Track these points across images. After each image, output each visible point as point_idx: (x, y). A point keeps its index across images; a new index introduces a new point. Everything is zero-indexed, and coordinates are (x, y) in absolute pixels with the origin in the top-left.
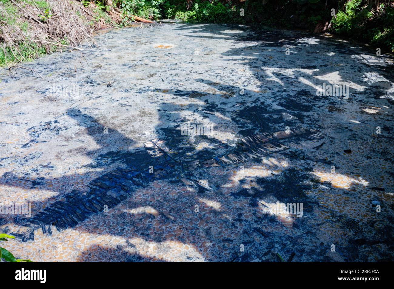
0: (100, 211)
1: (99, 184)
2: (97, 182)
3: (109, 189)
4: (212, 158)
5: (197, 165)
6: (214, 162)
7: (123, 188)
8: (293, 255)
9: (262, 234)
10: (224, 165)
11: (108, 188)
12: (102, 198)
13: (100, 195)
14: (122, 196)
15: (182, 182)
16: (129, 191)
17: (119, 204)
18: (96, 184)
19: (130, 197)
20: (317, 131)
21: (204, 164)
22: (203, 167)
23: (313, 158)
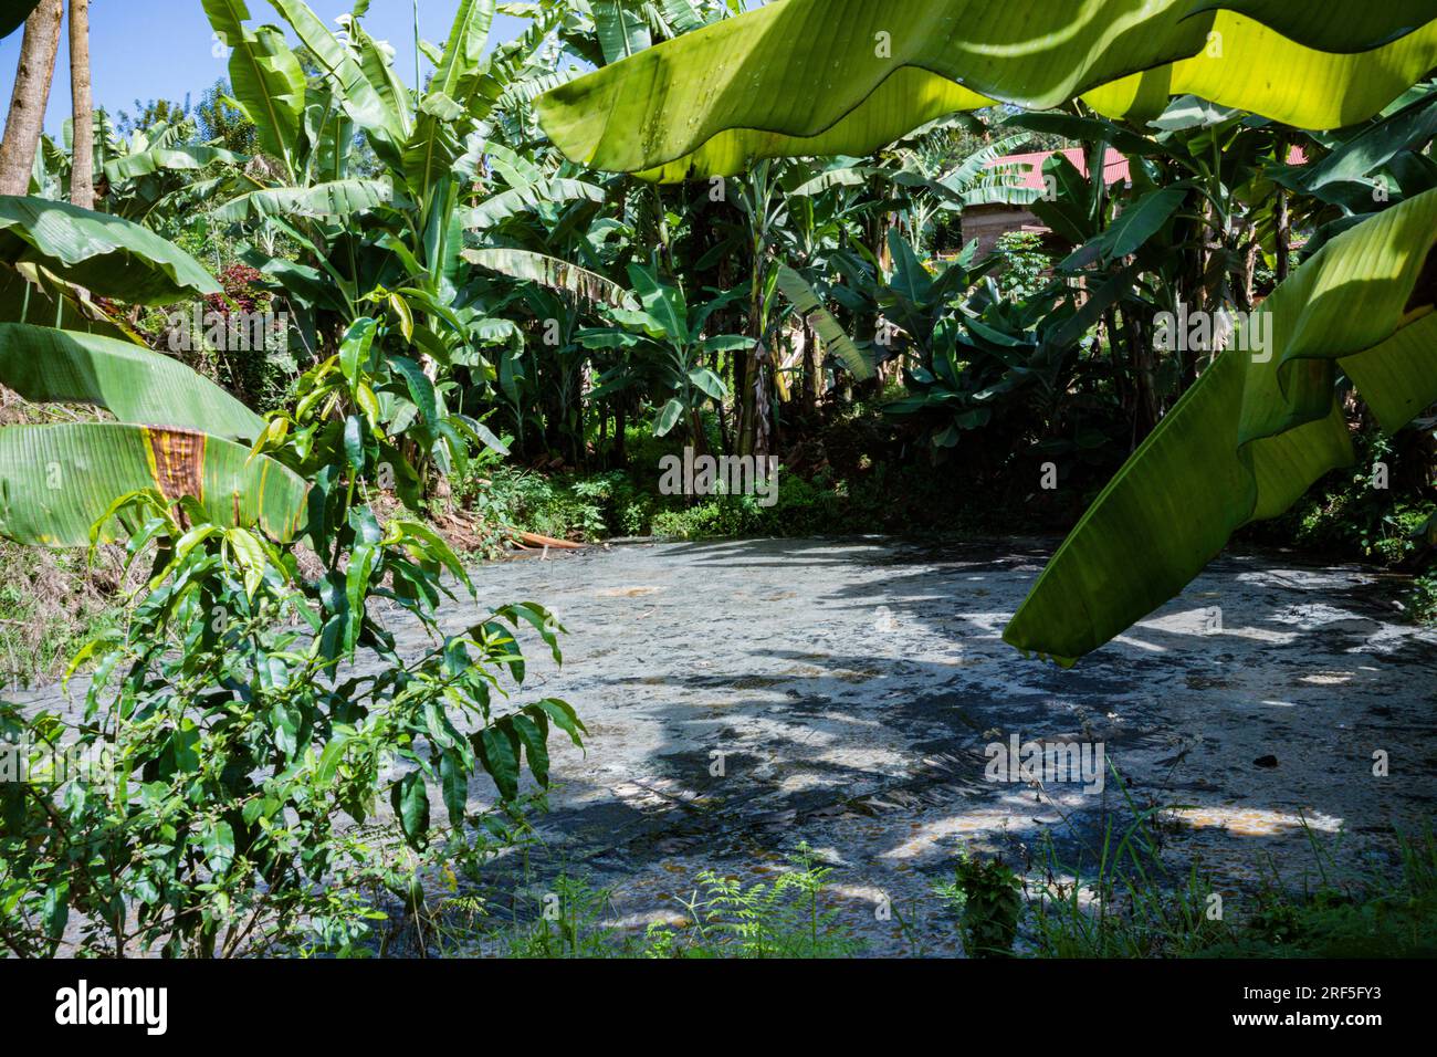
4: (838, 803)
6: (846, 810)
20: (1160, 728)
21: (814, 816)
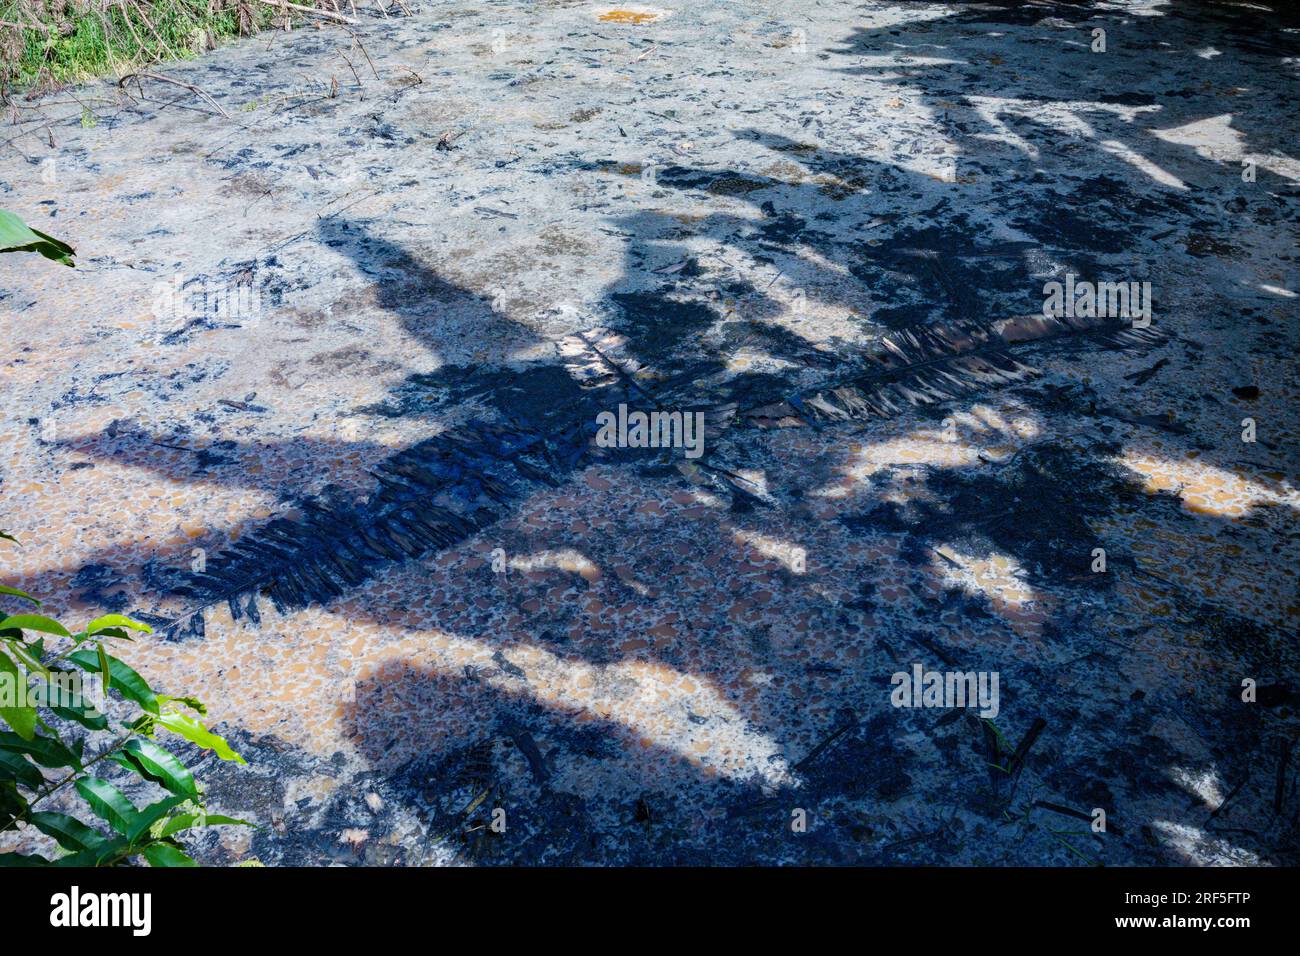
0: (411, 555)
1: (409, 469)
2: (403, 464)
3: (443, 488)
4: (782, 399)
5: (729, 418)
6: (788, 412)
7: (485, 484)
8: (1039, 726)
9: (937, 653)
10: (819, 425)
11: (440, 485)
12: (416, 515)
13: (413, 505)
14: (482, 510)
15: (678, 474)
16: (505, 495)
17: (473, 537)
18: (401, 469)
19: (507, 515)
21: (753, 417)
22: (749, 428)
23: (1123, 410)
